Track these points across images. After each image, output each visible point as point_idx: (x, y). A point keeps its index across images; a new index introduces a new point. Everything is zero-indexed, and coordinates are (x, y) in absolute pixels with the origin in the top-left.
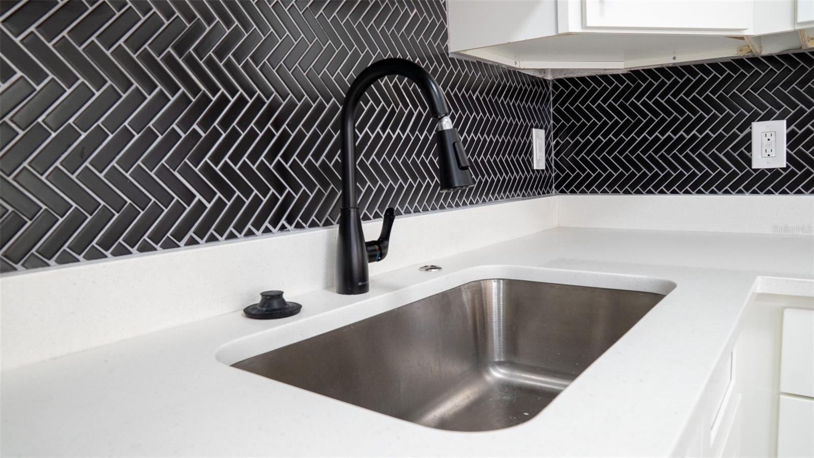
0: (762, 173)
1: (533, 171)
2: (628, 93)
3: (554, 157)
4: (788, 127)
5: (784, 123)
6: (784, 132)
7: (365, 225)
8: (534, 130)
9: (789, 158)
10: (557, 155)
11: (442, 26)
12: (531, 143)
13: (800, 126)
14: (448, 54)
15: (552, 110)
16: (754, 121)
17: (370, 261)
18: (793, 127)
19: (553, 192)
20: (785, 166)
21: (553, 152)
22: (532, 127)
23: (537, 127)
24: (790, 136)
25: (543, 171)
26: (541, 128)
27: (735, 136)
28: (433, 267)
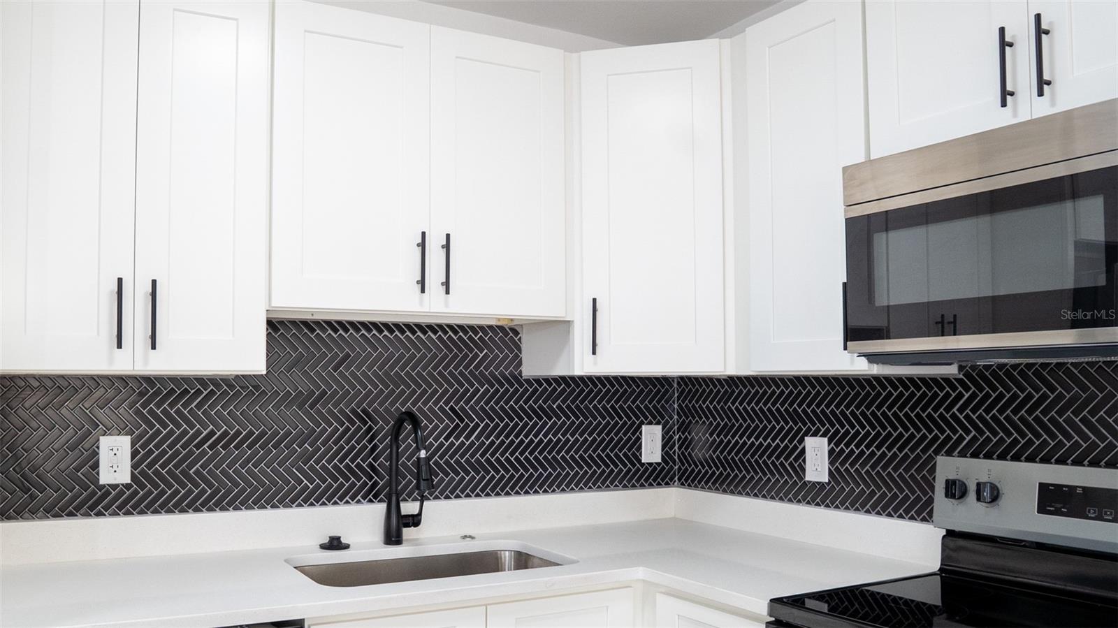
0: (814, 484)
1: (643, 465)
2: (727, 397)
3: (677, 450)
4: (829, 444)
5: (826, 440)
6: (826, 449)
7: (402, 505)
8: (643, 426)
9: (830, 472)
10: (680, 448)
11: (517, 356)
12: (639, 439)
13: (837, 445)
14: (522, 377)
15: (676, 406)
16: (807, 436)
17: (405, 527)
18: (832, 445)
19: (676, 483)
20: (827, 481)
21: (677, 446)
22: (642, 423)
23: (650, 423)
24: (831, 452)
25: (659, 464)
26: (658, 423)
27: (795, 448)
28: (470, 537)
